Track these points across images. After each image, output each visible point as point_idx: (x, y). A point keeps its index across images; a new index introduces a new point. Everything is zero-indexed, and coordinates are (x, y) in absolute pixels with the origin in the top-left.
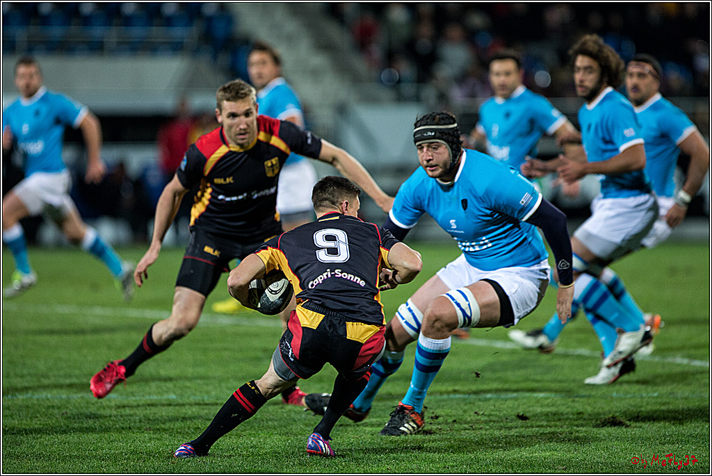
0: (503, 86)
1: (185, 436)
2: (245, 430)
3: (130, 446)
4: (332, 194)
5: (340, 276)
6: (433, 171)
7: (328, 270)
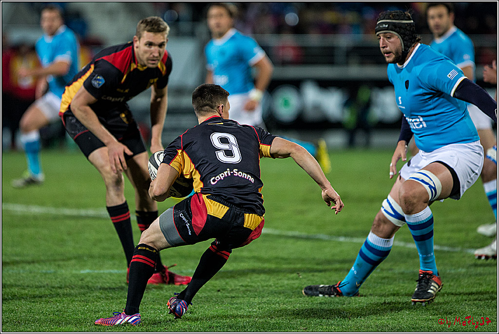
0: (437, 26)
4: (210, 100)
5: (237, 175)
6: (388, 57)
7: (228, 169)
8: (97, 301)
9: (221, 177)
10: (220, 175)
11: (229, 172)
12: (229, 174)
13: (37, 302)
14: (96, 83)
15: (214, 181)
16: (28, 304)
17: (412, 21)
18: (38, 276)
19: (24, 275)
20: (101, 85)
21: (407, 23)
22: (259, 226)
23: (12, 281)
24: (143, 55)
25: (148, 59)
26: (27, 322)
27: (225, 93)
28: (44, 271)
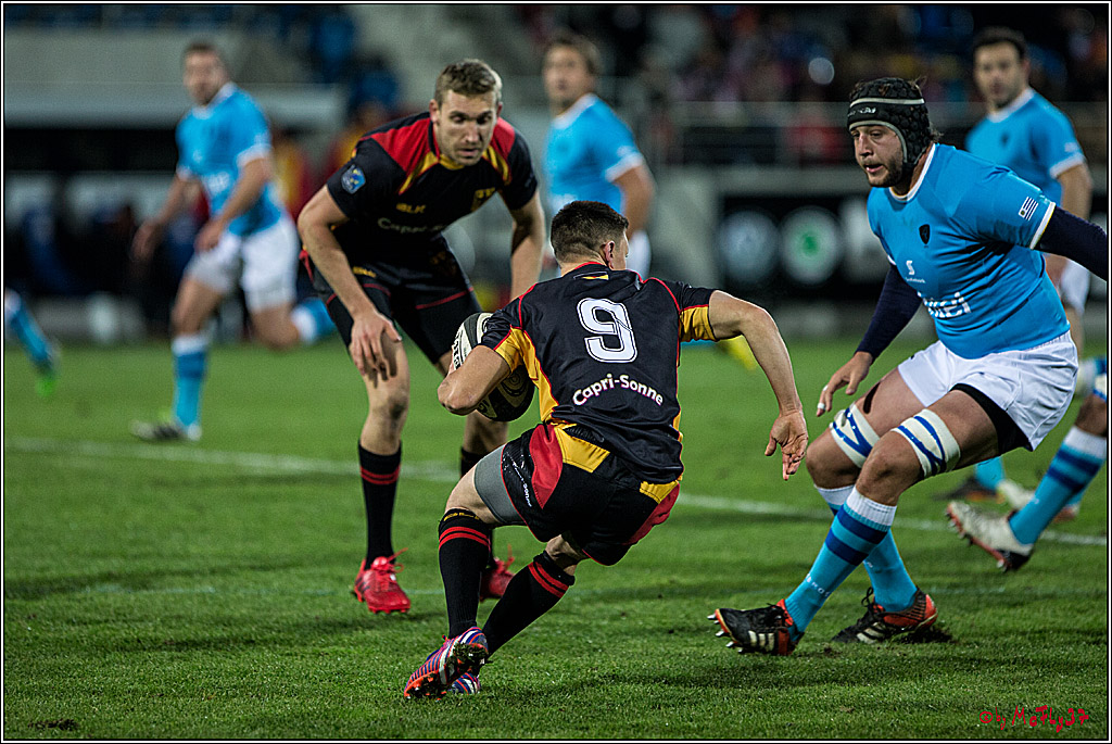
0: (997, 87)
1: (229, 654)
2: (327, 645)
3: (139, 671)
4: (587, 230)
5: (627, 386)
6: (874, 174)
7: (609, 375)
8: (418, 652)
9: (595, 389)
10: (593, 387)
11: (611, 381)
12: (612, 386)
13: (296, 655)
14: (348, 183)
15: (580, 398)
16: (278, 660)
17: (922, 101)
18: (298, 602)
19: (269, 599)
20: (356, 189)
21: (913, 106)
22: (669, 496)
23: (244, 611)
24: (447, 140)
25: (457, 148)
26: (275, 696)
27: (619, 220)
28: (310, 591)
